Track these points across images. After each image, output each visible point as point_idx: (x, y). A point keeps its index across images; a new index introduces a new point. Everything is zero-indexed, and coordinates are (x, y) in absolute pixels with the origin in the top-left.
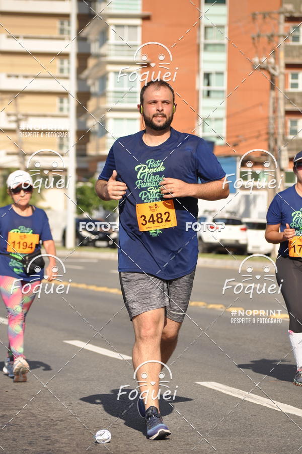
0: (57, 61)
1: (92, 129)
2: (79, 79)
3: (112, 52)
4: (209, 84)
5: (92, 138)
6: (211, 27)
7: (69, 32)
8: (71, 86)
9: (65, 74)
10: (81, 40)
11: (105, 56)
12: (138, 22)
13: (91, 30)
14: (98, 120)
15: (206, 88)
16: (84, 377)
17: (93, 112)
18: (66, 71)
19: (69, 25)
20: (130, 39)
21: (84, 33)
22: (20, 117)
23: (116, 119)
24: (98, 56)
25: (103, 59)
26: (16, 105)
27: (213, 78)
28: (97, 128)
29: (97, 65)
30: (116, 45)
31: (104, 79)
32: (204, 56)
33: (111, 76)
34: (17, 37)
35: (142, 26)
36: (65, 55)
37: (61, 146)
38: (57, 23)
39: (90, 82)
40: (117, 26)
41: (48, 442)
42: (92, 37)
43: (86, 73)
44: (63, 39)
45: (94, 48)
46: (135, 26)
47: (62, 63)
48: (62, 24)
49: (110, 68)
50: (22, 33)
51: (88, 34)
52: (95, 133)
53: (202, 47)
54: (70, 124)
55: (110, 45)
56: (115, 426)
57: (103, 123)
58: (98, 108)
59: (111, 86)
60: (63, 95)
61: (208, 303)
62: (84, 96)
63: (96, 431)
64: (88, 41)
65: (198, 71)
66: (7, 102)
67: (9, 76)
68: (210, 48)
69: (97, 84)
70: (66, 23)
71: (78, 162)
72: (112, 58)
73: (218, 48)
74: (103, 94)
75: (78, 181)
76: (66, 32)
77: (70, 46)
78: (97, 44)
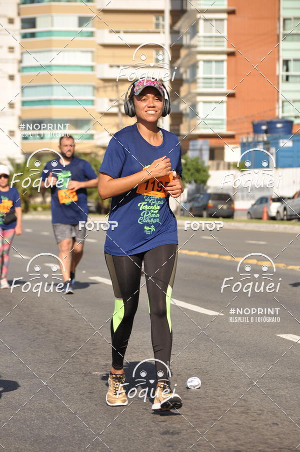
0: (153, 52)
1: (184, 112)
2: (172, 67)
3: (202, 43)
4: (287, 70)
5: (184, 119)
6: (290, 19)
7: (163, 26)
10: (174, 33)
11: (196, 47)
12: (225, 16)
13: (183, 24)
14: (190, 103)
15: (285, 74)
16: (178, 331)
17: (185, 97)
19: (163, 20)
20: (217, 32)
21: (176, 28)
22: (121, 102)
23: (204, 102)
24: (189, 47)
25: (194, 50)
26: (118, 92)
27: (291, 65)
28: (188, 111)
29: (187, 55)
30: (205, 37)
31: (194, 67)
32: (283, 45)
33: (201, 64)
34: (118, 32)
35: (228, 19)
38: (153, 18)
39: (182, 70)
40: (206, 20)
42: (184, 30)
43: (179, 62)
44: (159, 33)
45: (186, 40)
46: (222, 20)
48: (157, 19)
49: (199, 57)
50: (122, 28)
51: (180, 28)
52: (187, 115)
53: (281, 36)
55: (199, 37)
56: (205, 374)
57: (194, 106)
58: (189, 93)
59: (201, 73)
61: (288, 265)
62: (177, 84)
63: (188, 378)
64: (181, 34)
65: (278, 59)
66: (109, 89)
67: (111, 66)
68: (289, 38)
69: (188, 71)
70: (161, 19)
72: (201, 48)
73: (295, 37)
74: (194, 80)
76: (161, 27)
77: (164, 39)
78: (188, 36)
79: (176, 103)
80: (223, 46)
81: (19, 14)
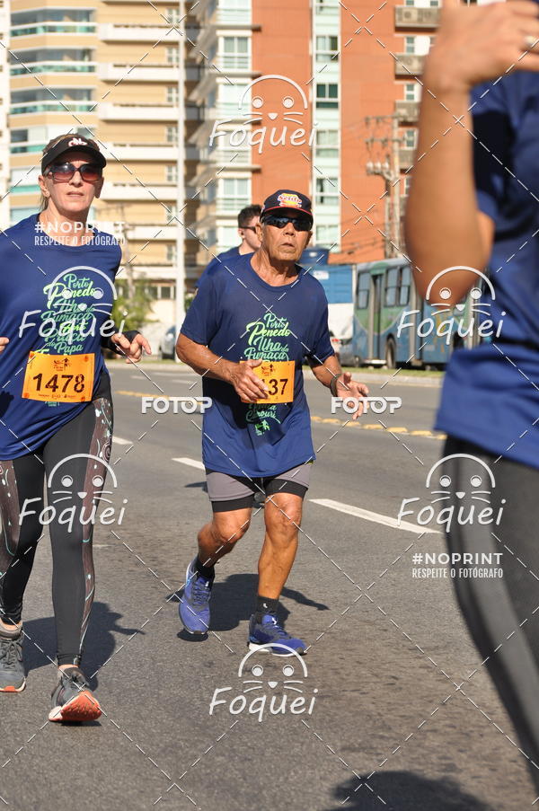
0: (165, 169)
1: (201, 238)
2: (187, 186)
3: (222, 159)
4: (322, 190)
6: (324, 132)
7: (177, 139)
8: (179, 194)
9: (174, 182)
10: (190, 146)
11: (215, 162)
13: (200, 137)
14: (208, 228)
15: (320, 194)
17: (202, 221)
18: (174, 178)
19: (177, 131)
21: (192, 140)
22: (127, 226)
23: (225, 227)
24: (207, 163)
25: (212, 166)
26: (123, 214)
27: (326, 184)
28: (206, 237)
29: (205, 172)
30: (225, 151)
31: (213, 186)
32: (317, 161)
33: (221, 183)
34: (124, 145)
36: (173, 163)
37: (170, 256)
38: (164, 130)
39: (199, 190)
41: (155, 563)
42: (200, 144)
43: (195, 180)
44: (171, 146)
45: (203, 155)
47: (170, 171)
48: (170, 130)
49: (219, 174)
50: (128, 141)
51: (197, 140)
52: (205, 242)
53: (314, 152)
54: (178, 233)
55: (220, 151)
57: (212, 232)
58: (207, 216)
59: (221, 192)
60: (171, 203)
61: (323, 418)
62: (193, 205)
64: (197, 148)
65: (311, 177)
66: (113, 211)
67: (115, 185)
68: (322, 153)
69: (206, 191)
70: (174, 130)
71: (187, 272)
72: (222, 165)
73: (331, 153)
74: (212, 201)
75: (186, 293)
76: (174, 139)
77: (178, 153)
78: (206, 151)
79: (192, 227)
80: (247, 162)
81: (8, 126)
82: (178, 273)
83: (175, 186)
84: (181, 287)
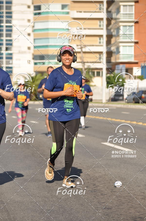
0: (98, 22)
1: (113, 51)
2: (107, 29)
3: (122, 17)
5: (113, 55)
7: (103, 9)
8: (104, 32)
9: (102, 27)
10: (108, 12)
11: (119, 19)
12: (133, 4)
13: (113, 8)
14: (116, 47)
17: (113, 44)
18: (102, 26)
19: (103, 6)
20: (129, 11)
21: (109, 10)
22: (82, 46)
23: (123, 46)
24: (116, 19)
25: (118, 20)
28: (115, 50)
29: (115, 23)
30: (123, 14)
31: (118, 29)
33: (121, 28)
34: (81, 12)
35: (135, 5)
36: (101, 19)
37: (100, 58)
38: (98, 5)
39: (112, 30)
40: (124, 6)
41: (95, 186)
42: (113, 11)
43: (111, 26)
45: (114, 16)
46: (132, 6)
47: (100, 22)
49: (121, 24)
50: (83, 10)
52: (115, 52)
54: (103, 49)
55: (121, 14)
57: (118, 48)
58: (116, 41)
59: (121, 32)
60: (101, 36)
62: (110, 37)
63: (115, 182)
64: (111, 13)
69: (115, 31)
71: (107, 65)
72: (122, 20)
74: (118, 35)
75: (107, 74)
76: (102, 9)
77: (103, 15)
78: (115, 14)
79: (109, 46)
80: (132, 18)
81: (33, 4)
82: (103, 66)
83: (102, 29)
84: (105, 71)
